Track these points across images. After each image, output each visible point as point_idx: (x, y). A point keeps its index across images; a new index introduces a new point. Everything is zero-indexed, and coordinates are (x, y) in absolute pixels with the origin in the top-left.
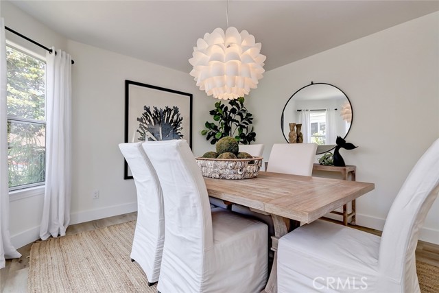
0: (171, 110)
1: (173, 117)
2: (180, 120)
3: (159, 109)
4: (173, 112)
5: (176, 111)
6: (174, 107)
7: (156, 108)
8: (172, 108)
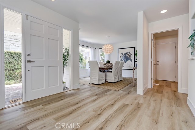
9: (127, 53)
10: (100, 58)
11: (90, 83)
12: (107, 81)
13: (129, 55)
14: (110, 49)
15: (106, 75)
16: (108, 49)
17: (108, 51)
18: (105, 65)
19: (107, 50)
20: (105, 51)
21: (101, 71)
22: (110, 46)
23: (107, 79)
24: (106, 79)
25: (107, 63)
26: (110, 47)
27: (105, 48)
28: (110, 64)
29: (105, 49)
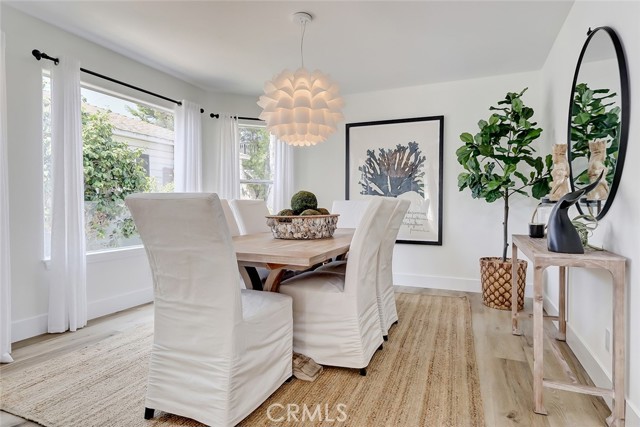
0: (404, 149)
1: (408, 159)
2: (420, 161)
3: (386, 151)
4: (408, 151)
5: (414, 147)
6: (410, 144)
7: (382, 150)
8: (406, 145)
9: (401, 149)
10: (242, 177)
11: (149, 414)
12: (306, 361)
13: (412, 159)
14: (321, 104)
15: (297, 311)
16: (303, 102)
17: (304, 119)
18: (281, 227)
19: (295, 111)
20: (287, 120)
21: (257, 283)
22: (318, 83)
23: (309, 338)
24: (296, 342)
25: (296, 213)
26: (317, 91)
27: (282, 94)
28: (320, 221)
29: (285, 104)
